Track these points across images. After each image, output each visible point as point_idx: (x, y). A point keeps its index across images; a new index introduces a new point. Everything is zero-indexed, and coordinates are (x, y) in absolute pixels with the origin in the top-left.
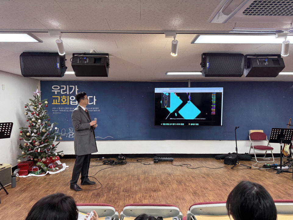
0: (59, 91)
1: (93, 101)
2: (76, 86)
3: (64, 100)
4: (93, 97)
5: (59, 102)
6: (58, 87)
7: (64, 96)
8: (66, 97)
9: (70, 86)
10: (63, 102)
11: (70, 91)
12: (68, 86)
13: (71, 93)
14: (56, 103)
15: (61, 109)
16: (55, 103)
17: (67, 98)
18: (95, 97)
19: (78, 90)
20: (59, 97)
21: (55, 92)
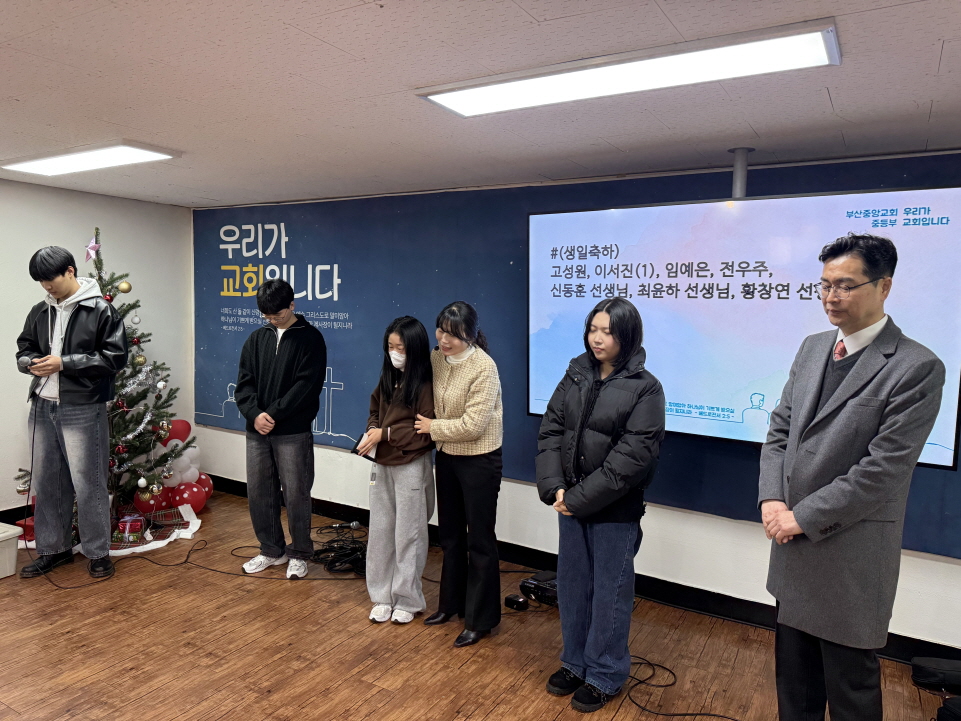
0: (237, 246)
1: (331, 288)
2: (282, 225)
3: (250, 280)
4: (332, 268)
5: (237, 287)
6: (234, 233)
7: (250, 268)
8: (255, 269)
9: (267, 227)
10: (246, 290)
11: (265, 249)
12: (260, 226)
13: (268, 253)
14: (232, 293)
15: (242, 316)
16: (228, 290)
17: (257, 273)
18: (336, 267)
19: (287, 239)
20: (237, 268)
21: (227, 250)
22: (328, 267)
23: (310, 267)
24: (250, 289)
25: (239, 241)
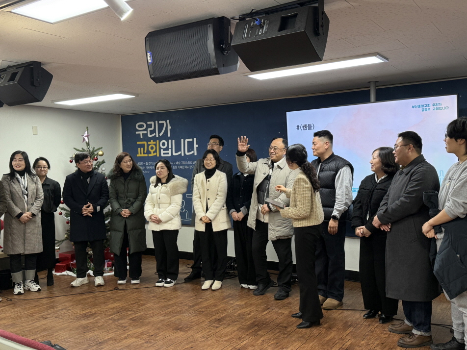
0: (145, 132)
1: (193, 149)
2: (168, 121)
3: (152, 148)
4: (193, 140)
5: (145, 152)
6: (143, 126)
7: (152, 142)
8: (155, 143)
9: (160, 122)
10: (150, 153)
11: (159, 132)
12: (157, 122)
13: (161, 135)
14: (143, 155)
15: (148, 166)
16: (141, 154)
17: (155, 145)
18: (195, 139)
19: (170, 128)
20: (145, 143)
21: (140, 134)
22: (191, 140)
23: (182, 140)
24: (152, 153)
25: (146, 130)
